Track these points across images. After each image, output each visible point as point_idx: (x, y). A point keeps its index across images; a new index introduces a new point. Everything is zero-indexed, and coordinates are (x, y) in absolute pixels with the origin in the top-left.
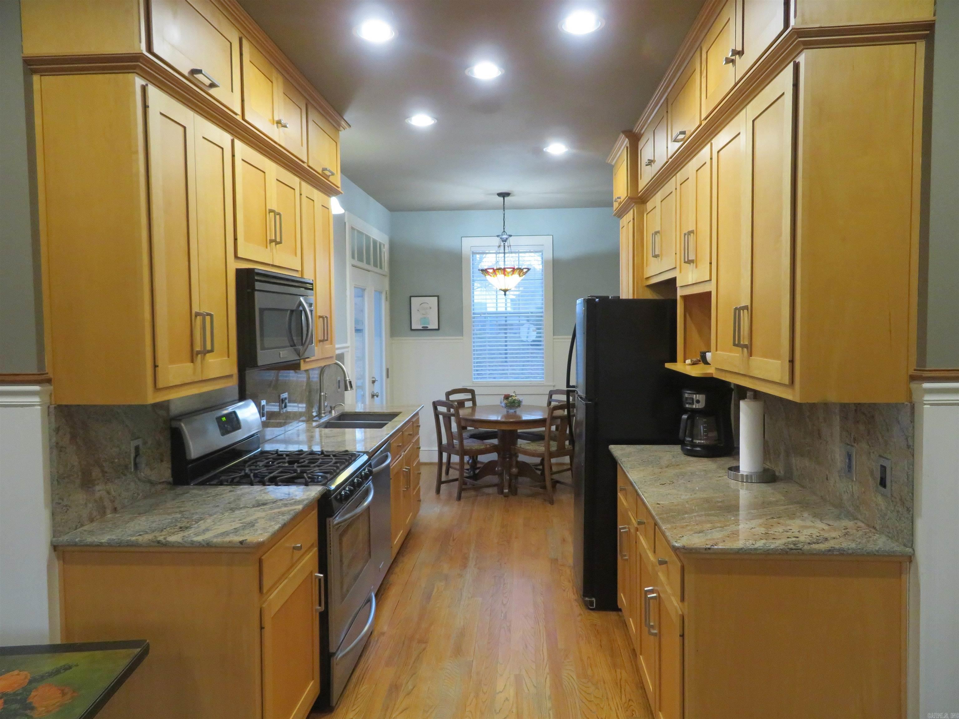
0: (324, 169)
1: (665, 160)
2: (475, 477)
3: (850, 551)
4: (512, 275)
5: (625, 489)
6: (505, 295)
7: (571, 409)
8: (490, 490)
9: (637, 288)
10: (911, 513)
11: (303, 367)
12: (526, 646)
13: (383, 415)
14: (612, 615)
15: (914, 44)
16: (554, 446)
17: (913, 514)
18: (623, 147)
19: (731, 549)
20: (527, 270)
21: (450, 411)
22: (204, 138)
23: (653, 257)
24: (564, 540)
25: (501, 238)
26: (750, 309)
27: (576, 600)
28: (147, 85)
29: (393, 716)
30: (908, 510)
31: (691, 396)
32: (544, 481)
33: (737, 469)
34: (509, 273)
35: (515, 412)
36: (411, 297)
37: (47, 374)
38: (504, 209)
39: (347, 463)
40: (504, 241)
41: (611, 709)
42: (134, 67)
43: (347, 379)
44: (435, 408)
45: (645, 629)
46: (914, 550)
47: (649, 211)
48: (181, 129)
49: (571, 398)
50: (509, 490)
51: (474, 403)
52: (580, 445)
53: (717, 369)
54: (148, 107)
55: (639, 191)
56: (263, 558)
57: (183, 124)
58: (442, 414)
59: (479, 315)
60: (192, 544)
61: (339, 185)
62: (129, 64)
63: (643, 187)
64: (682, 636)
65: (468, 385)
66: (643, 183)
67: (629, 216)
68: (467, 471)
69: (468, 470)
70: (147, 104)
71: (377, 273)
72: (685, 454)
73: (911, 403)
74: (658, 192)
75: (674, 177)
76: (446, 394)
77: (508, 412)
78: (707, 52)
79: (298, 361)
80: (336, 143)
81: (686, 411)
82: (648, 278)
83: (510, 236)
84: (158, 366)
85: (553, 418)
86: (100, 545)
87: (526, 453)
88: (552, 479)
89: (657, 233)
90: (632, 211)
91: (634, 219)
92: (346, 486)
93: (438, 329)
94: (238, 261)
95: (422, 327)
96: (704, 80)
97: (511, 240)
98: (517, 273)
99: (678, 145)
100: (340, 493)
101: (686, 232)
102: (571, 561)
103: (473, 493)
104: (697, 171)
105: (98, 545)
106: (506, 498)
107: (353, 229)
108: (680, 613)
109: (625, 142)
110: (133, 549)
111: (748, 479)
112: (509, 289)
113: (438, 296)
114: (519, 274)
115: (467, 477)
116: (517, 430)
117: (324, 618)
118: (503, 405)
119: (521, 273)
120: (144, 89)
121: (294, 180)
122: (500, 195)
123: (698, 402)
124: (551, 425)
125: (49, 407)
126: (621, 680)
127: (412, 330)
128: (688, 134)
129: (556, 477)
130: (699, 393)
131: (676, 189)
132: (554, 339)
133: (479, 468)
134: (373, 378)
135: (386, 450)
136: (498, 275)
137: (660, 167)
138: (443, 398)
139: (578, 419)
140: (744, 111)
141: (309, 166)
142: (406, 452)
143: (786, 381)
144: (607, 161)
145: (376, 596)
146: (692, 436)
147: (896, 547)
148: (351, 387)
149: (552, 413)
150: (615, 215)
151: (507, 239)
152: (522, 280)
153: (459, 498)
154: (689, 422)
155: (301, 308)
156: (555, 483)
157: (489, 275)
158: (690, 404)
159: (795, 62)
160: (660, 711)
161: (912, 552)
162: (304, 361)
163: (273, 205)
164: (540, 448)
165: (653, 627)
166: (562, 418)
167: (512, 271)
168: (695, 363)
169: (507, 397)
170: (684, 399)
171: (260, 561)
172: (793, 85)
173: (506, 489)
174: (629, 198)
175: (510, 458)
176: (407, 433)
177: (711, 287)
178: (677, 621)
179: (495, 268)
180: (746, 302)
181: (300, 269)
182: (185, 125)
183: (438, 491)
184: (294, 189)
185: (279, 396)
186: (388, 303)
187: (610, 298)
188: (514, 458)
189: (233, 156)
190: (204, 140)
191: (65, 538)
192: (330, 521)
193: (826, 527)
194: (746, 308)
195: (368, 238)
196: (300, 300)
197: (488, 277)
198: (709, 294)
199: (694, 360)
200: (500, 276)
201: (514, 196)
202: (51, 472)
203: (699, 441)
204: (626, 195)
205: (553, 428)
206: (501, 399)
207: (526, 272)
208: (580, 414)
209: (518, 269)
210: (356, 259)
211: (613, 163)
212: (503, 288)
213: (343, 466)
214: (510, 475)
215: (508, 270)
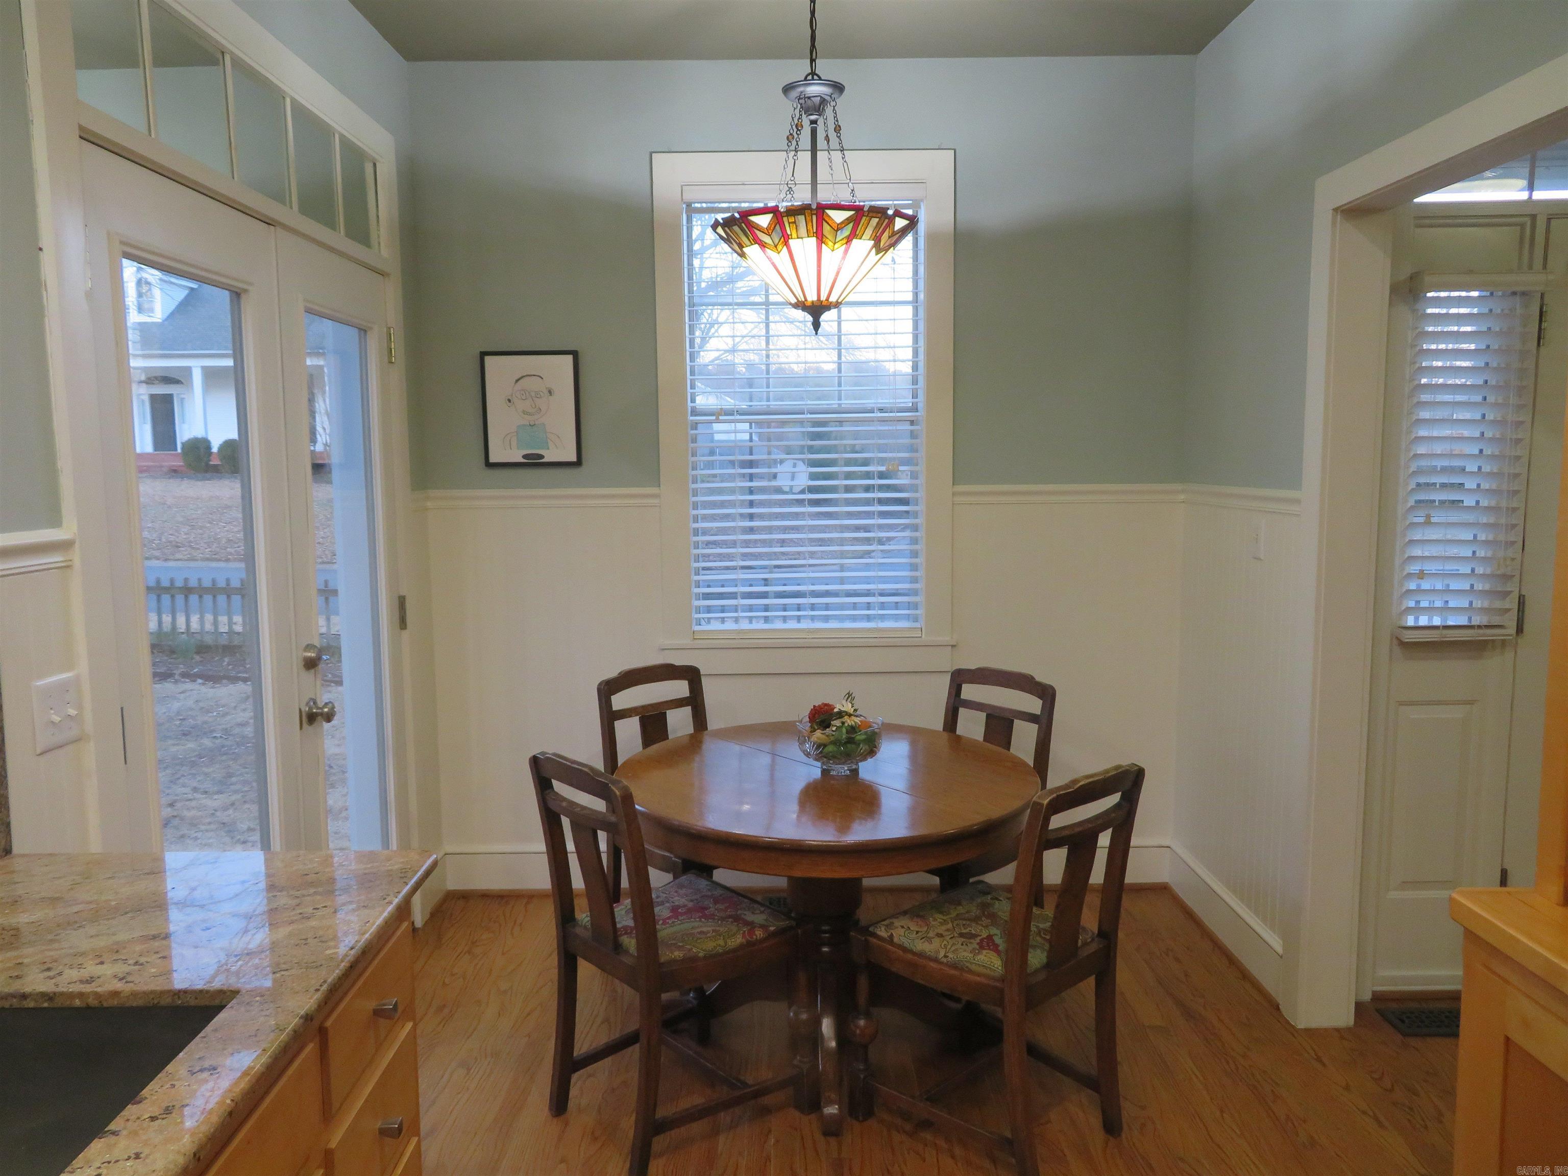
4: (848, 237)
6: (816, 325)
20: (906, 219)
25: (800, 98)
34: (839, 228)
35: (855, 772)
36: (483, 354)
40: (816, 108)
44: (543, 785)
50: (842, 1105)
59: (714, 418)
76: (599, 690)
77: (825, 772)
83: (838, 88)
93: (578, 463)
95: (525, 457)
98: (869, 231)
106: (834, 1139)
112: (831, 299)
113: (575, 354)
114: (879, 237)
119: (886, 235)
127: (489, 465)
132: (954, 495)
136: (793, 239)
151: (824, 99)
157: (756, 239)
167: (848, 221)
169: (823, 714)
173: (830, 1103)
179: (783, 209)
186: (396, 371)
197: (751, 249)
200: (801, 241)
207: (906, 226)
212: (810, 298)
215: (838, 216)
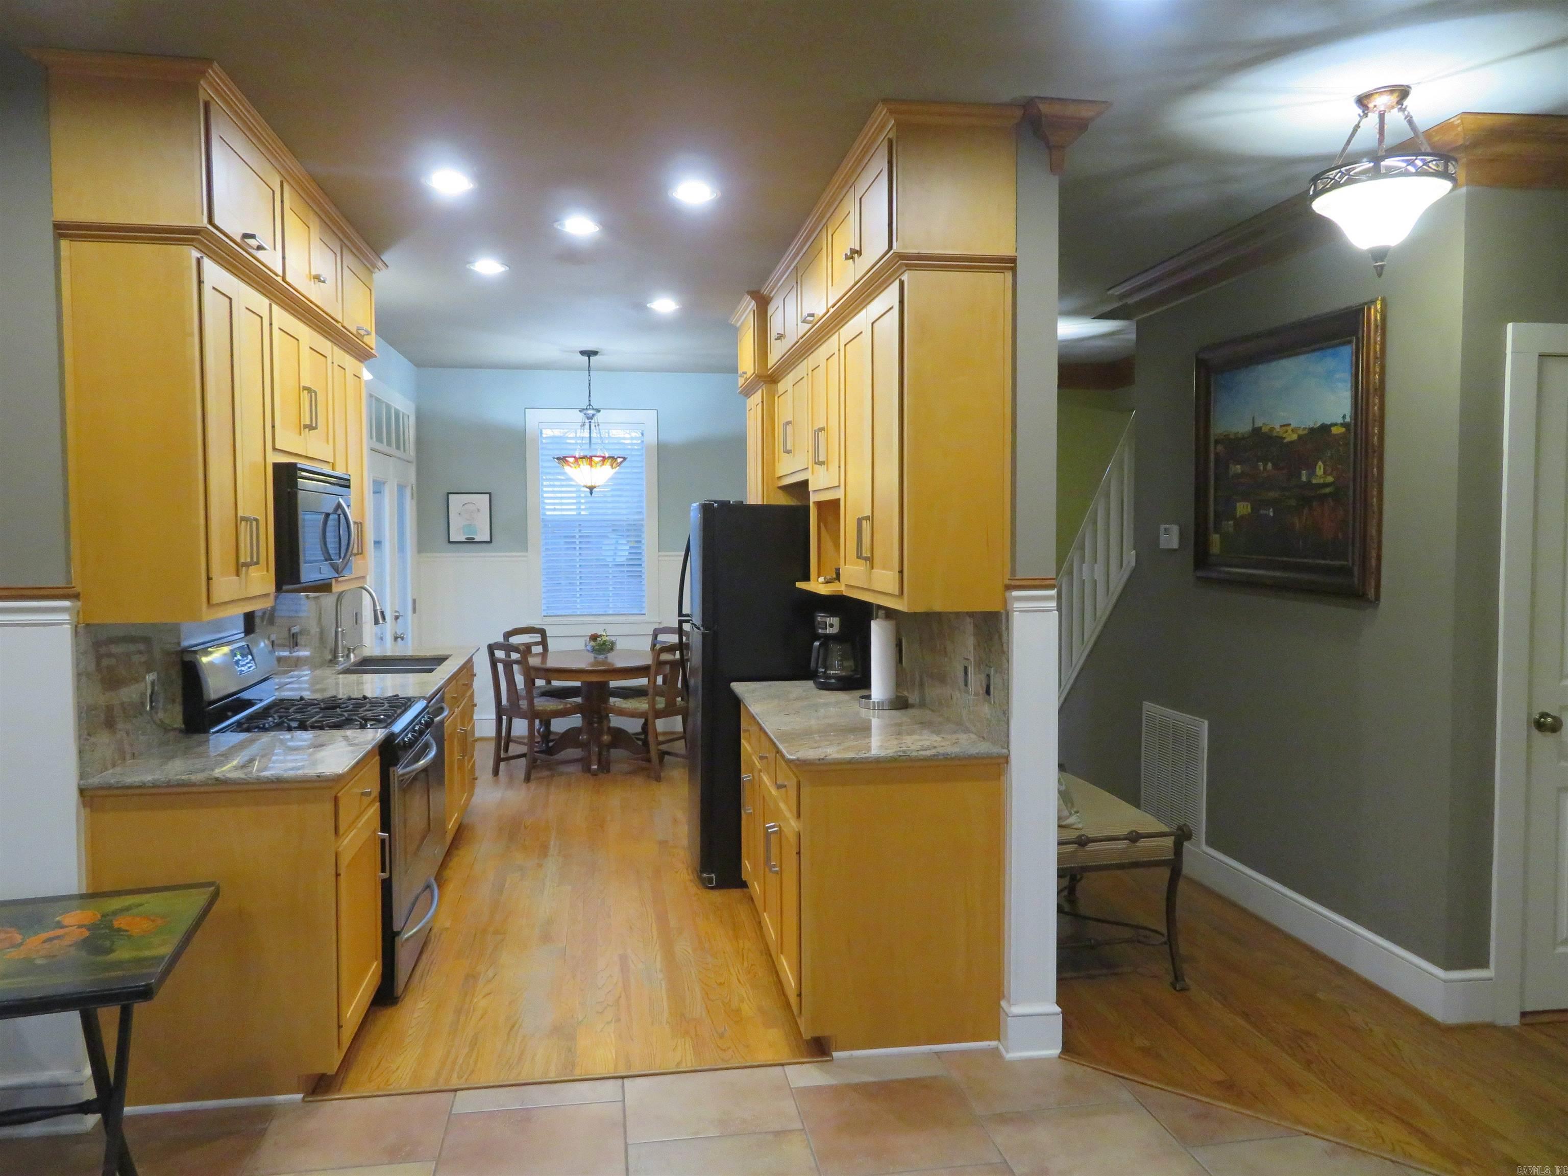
0: (358, 329)
1: (796, 340)
2: (549, 751)
3: (953, 755)
4: (601, 466)
5: (748, 731)
6: (591, 493)
7: (685, 652)
8: (571, 768)
9: (768, 490)
10: (1006, 715)
11: (336, 588)
12: (631, 928)
13: (425, 659)
14: (735, 893)
15: (1002, 274)
16: (661, 703)
17: (1008, 717)
18: (749, 309)
19: (844, 759)
20: (621, 459)
21: (510, 656)
22: (247, 309)
23: (784, 452)
24: (675, 821)
25: (585, 414)
26: (871, 519)
27: (691, 881)
28: (202, 257)
29: (474, 1002)
30: (1004, 713)
31: (824, 619)
32: (648, 751)
33: (869, 697)
34: (597, 463)
35: (607, 657)
36: (448, 494)
37: (73, 587)
38: (589, 370)
39: (403, 708)
40: (590, 418)
41: (731, 974)
42: (193, 240)
43: (378, 608)
44: (492, 654)
45: (767, 869)
46: (1009, 751)
47: (780, 394)
48: (227, 301)
49: (684, 639)
50: (598, 766)
51: (545, 648)
52: (695, 703)
53: (846, 585)
54: (203, 282)
55: (769, 367)
56: (339, 795)
57: (229, 295)
58: (501, 661)
60: (258, 779)
61: (373, 346)
62: (187, 236)
63: (774, 363)
64: (799, 853)
65: (536, 623)
66: (773, 358)
67: (757, 398)
68: (537, 744)
69: (538, 742)
70: (202, 279)
71: (399, 458)
72: (817, 688)
73: (1006, 610)
74: (788, 373)
75: (806, 360)
76: (505, 636)
77: (595, 658)
78: (832, 235)
79: (329, 581)
80: (370, 290)
81: (817, 637)
82: (780, 478)
83: (598, 411)
84: (212, 579)
85: (660, 664)
86: (142, 786)
87: (621, 713)
88: (658, 750)
89: (788, 423)
90: (760, 391)
91: (763, 402)
92: (408, 733)
93: (491, 542)
94: (276, 453)
95: (466, 539)
96: (830, 264)
97: (599, 417)
98: (608, 463)
99: (807, 326)
100: (403, 739)
101: (816, 428)
102: (685, 842)
103: (546, 773)
104: (827, 360)
105: (139, 787)
106: (595, 777)
107: (371, 396)
108: (797, 830)
109: (752, 304)
110: (185, 789)
111: (880, 706)
112: (597, 485)
113: (490, 494)
114: (612, 466)
115: (537, 752)
116: (607, 683)
117: (387, 887)
118: (589, 648)
119: (615, 464)
120: (199, 261)
121: (325, 345)
122: (583, 353)
123: (831, 626)
124: (657, 674)
125: (76, 626)
126: (743, 949)
127: (450, 542)
128: (816, 318)
129: (664, 747)
130: (832, 615)
131: (808, 374)
132: (659, 556)
133: (552, 741)
134: (396, 612)
135: (442, 699)
136: (582, 466)
137: (790, 346)
138: (501, 639)
139: (693, 664)
140: (864, 311)
141: (343, 327)
142: (460, 708)
143: (897, 592)
144: (729, 322)
145: (436, 879)
146: (826, 668)
147: (996, 750)
148: (384, 618)
149: (659, 655)
150: (740, 393)
151: (593, 415)
152: (616, 473)
153: (528, 779)
154: (821, 652)
155: (339, 512)
156: (663, 754)
157: (569, 465)
158: (822, 628)
159: (900, 280)
160: (782, 953)
161: (1008, 753)
162: (336, 581)
163: (306, 382)
164: (642, 705)
165: (774, 866)
166: (672, 664)
167: (601, 461)
168: (829, 581)
169: (594, 638)
170: (816, 623)
171: (336, 799)
172: (900, 302)
173: (595, 765)
174: (757, 376)
175: (600, 722)
176: (460, 683)
177: (838, 494)
178: (793, 839)
179: (577, 456)
180: (868, 513)
181: (331, 460)
182: (231, 297)
183: (496, 772)
184: (326, 357)
185: (290, 630)
186: (414, 502)
187: (731, 502)
188: (605, 722)
189: (271, 324)
190: (247, 311)
191: (95, 780)
192: (394, 771)
193: (940, 739)
194: (867, 518)
195: (388, 407)
196: (339, 502)
197: (567, 469)
198: (838, 501)
199: (829, 577)
200: (584, 466)
201: (602, 355)
202: (78, 703)
203: (834, 672)
204: (753, 371)
205: (660, 680)
206: (586, 640)
207: (621, 462)
208: (695, 657)
209: (610, 458)
210: (374, 439)
211: (739, 324)
212: (589, 484)
213: (399, 711)
214: (601, 746)
215: (596, 459)
